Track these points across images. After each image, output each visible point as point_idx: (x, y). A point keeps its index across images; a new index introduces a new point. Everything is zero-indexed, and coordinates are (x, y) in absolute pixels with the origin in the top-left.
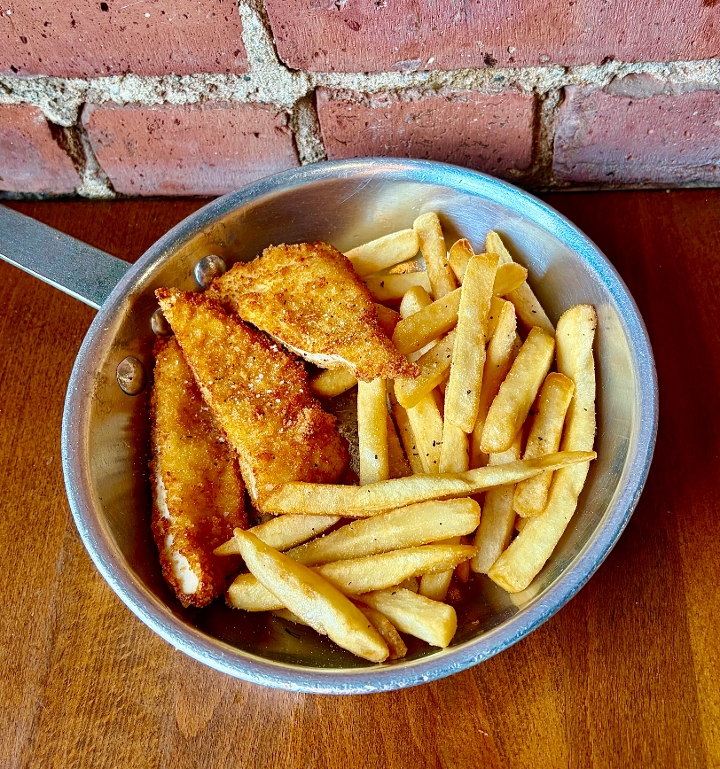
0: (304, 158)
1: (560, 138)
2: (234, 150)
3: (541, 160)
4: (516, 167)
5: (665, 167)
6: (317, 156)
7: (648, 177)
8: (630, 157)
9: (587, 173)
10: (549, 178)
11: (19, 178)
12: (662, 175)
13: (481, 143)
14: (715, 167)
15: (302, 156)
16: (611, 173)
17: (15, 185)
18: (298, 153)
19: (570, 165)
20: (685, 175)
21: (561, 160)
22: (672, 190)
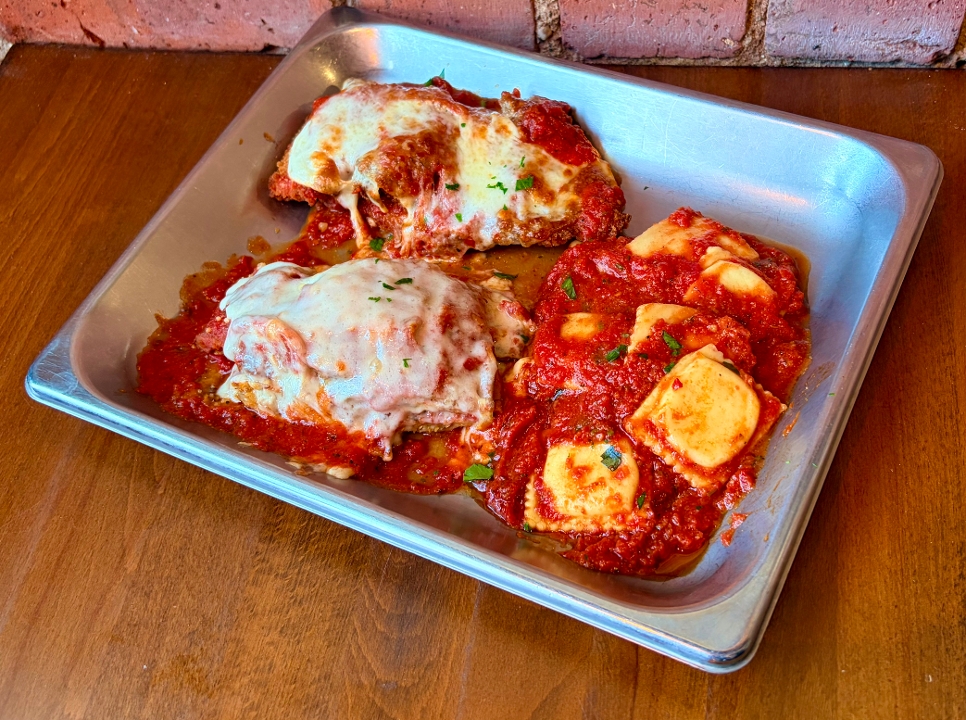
0: (539, 18)
1: (773, 4)
2: (478, 5)
3: (753, 32)
4: (731, 37)
5: (868, 42)
6: (551, 15)
7: (851, 53)
8: (835, 28)
9: (796, 46)
10: (760, 54)
11: (289, 31)
12: (865, 51)
13: (700, 6)
14: (915, 45)
15: (537, 16)
16: (817, 47)
17: (284, 39)
18: (534, 11)
19: (780, 37)
20: (886, 52)
21: (773, 31)
22: (874, 69)
